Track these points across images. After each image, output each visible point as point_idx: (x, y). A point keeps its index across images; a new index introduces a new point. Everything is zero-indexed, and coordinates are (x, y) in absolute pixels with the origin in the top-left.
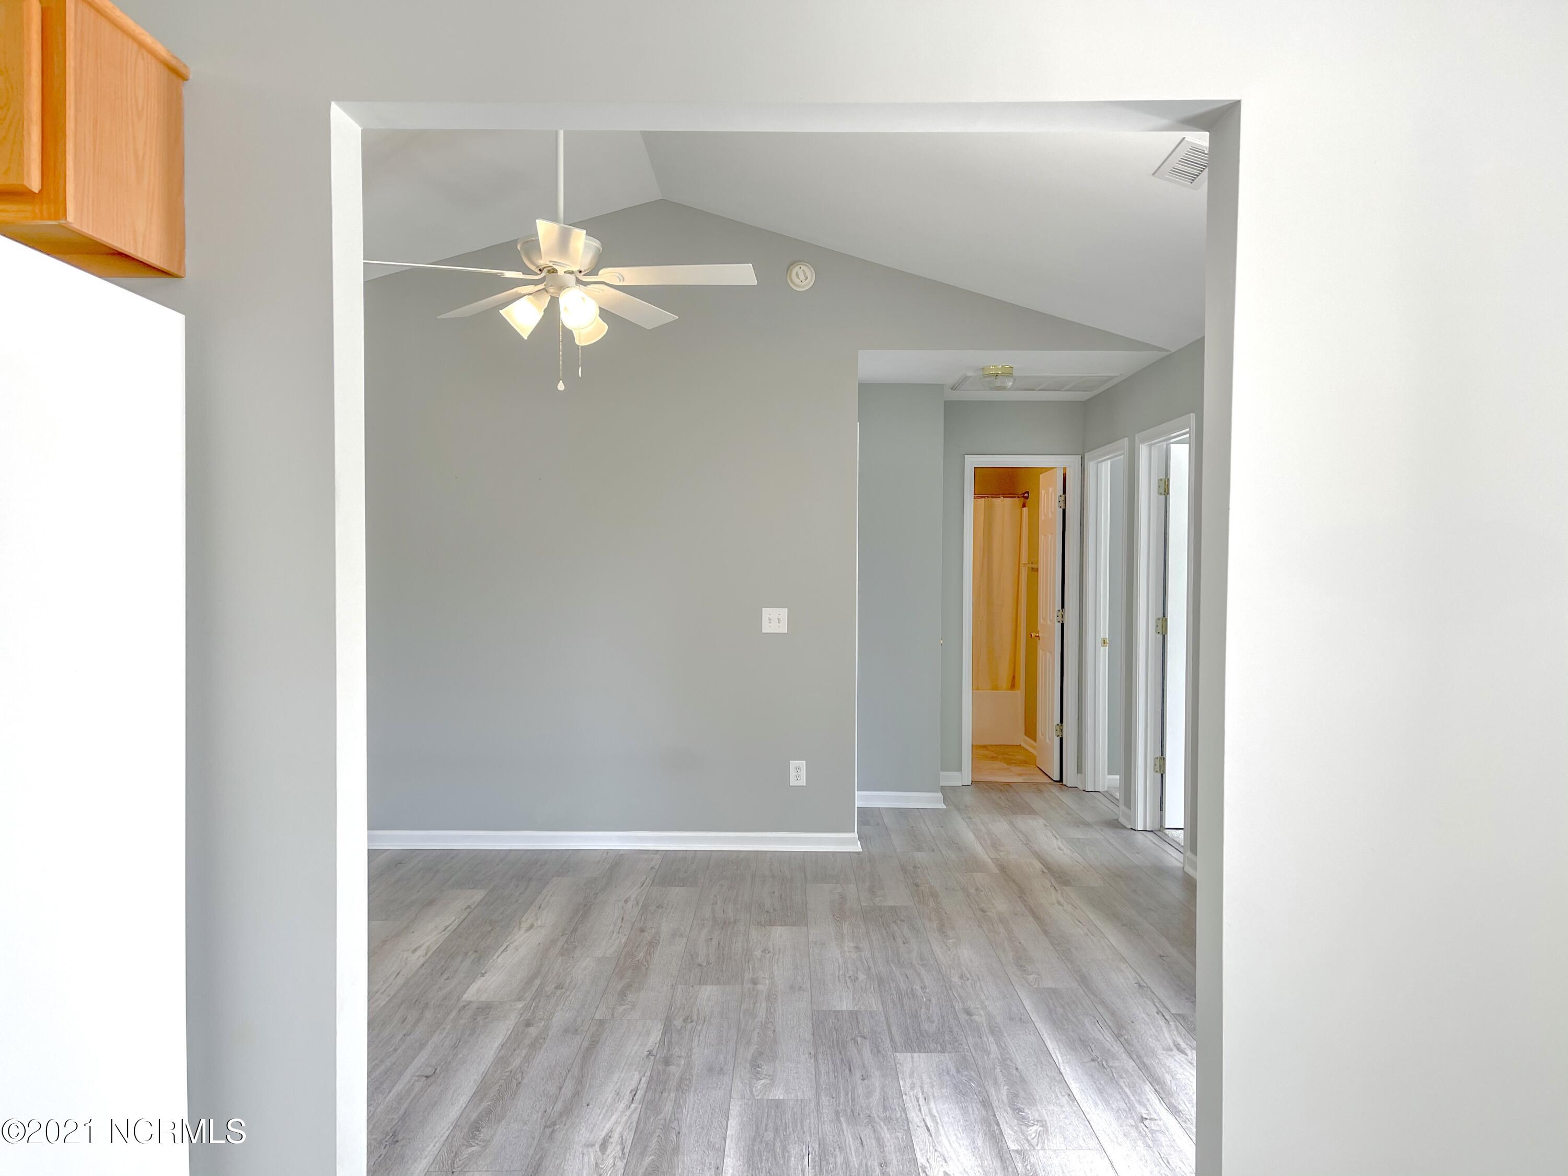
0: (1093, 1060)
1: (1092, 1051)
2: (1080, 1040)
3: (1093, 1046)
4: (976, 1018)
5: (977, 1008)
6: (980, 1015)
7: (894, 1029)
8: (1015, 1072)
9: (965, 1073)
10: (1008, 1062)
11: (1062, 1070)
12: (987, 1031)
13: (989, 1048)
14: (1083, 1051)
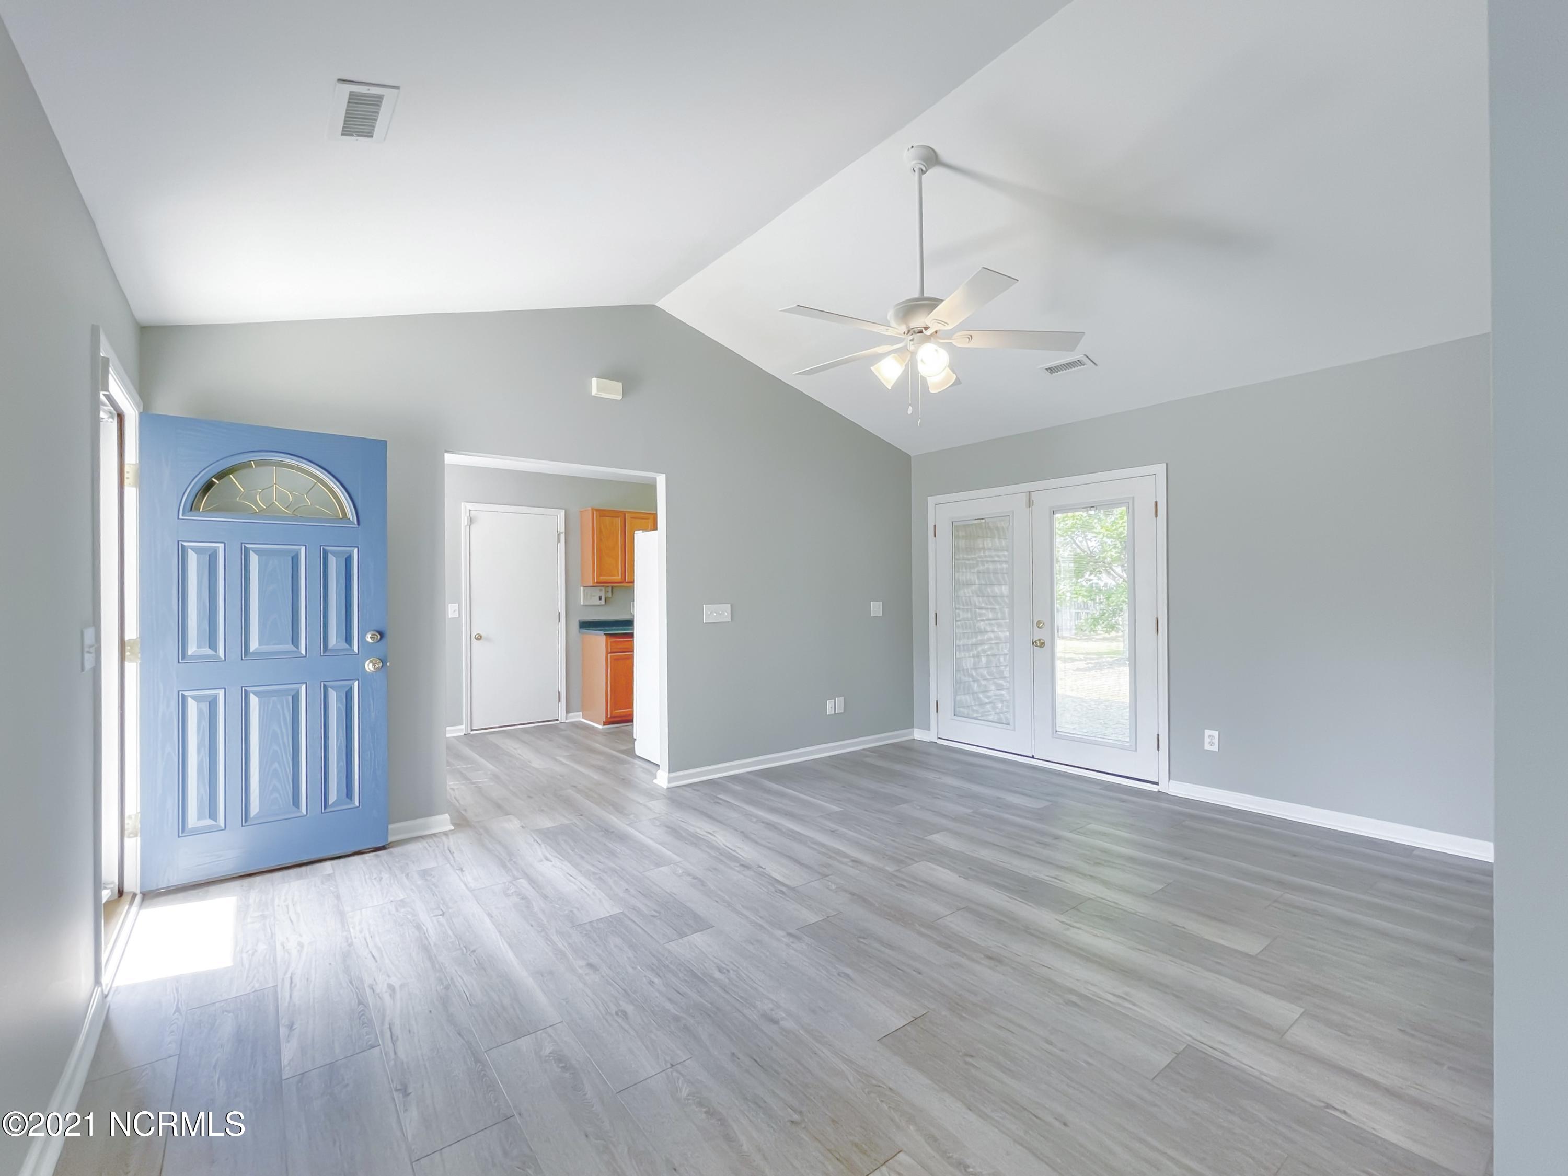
0: (474, 951)
1: (474, 960)
2: (485, 970)
3: (474, 966)
4: (583, 963)
5: (586, 974)
6: (581, 967)
7: (640, 931)
8: (533, 923)
9: (566, 912)
10: (540, 929)
11: (498, 934)
12: (567, 952)
13: (559, 936)
14: (482, 957)
